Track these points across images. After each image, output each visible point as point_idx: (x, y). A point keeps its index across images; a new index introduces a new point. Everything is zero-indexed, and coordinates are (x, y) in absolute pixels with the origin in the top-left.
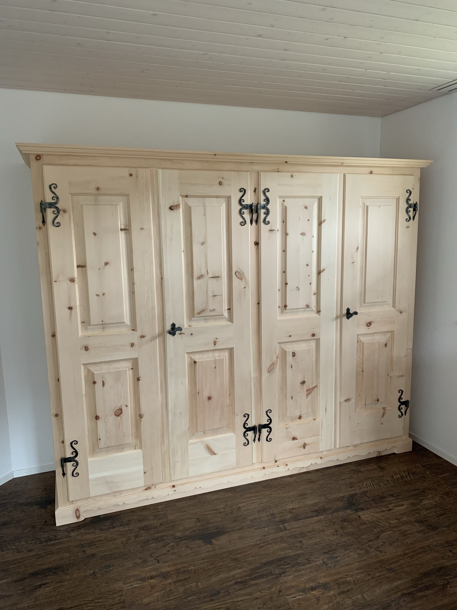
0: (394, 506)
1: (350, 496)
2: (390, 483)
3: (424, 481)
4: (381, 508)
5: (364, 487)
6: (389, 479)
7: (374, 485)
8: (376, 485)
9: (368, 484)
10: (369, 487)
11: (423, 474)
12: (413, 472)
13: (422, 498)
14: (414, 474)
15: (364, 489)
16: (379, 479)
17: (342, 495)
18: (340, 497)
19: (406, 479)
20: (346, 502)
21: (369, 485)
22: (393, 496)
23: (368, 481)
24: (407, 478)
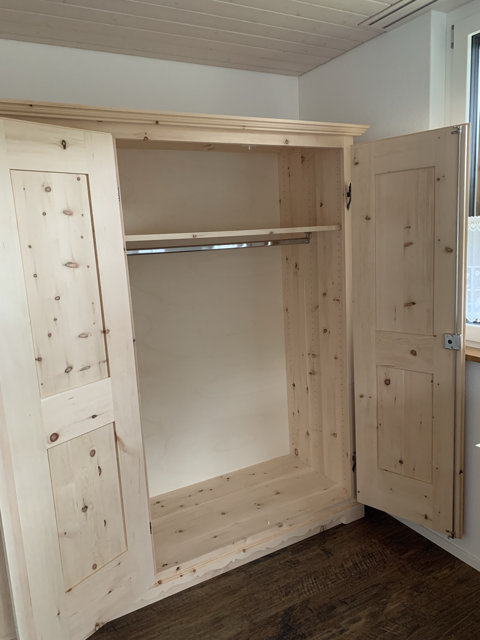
0: (347, 623)
1: (285, 611)
2: (340, 579)
3: (385, 567)
4: (329, 629)
5: (305, 592)
6: (338, 571)
7: (319, 585)
8: (321, 586)
9: (310, 584)
10: (312, 590)
11: (382, 555)
12: (369, 554)
13: (385, 600)
14: (371, 558)
15: (305, 595)
16: (324, 573)
17: (273, 613)
18: (272, 617)
19: (361, 568)
20: (280, 625)
21: (311, 587)
22: (345, 603)
23: (310, 580)
24: (362, 566)
